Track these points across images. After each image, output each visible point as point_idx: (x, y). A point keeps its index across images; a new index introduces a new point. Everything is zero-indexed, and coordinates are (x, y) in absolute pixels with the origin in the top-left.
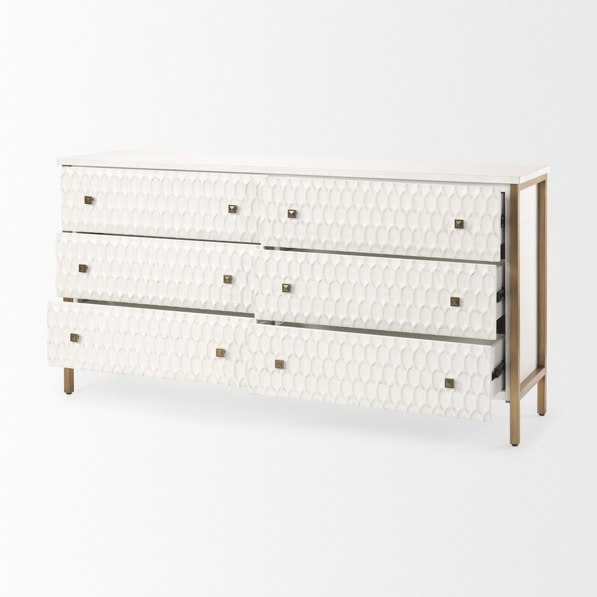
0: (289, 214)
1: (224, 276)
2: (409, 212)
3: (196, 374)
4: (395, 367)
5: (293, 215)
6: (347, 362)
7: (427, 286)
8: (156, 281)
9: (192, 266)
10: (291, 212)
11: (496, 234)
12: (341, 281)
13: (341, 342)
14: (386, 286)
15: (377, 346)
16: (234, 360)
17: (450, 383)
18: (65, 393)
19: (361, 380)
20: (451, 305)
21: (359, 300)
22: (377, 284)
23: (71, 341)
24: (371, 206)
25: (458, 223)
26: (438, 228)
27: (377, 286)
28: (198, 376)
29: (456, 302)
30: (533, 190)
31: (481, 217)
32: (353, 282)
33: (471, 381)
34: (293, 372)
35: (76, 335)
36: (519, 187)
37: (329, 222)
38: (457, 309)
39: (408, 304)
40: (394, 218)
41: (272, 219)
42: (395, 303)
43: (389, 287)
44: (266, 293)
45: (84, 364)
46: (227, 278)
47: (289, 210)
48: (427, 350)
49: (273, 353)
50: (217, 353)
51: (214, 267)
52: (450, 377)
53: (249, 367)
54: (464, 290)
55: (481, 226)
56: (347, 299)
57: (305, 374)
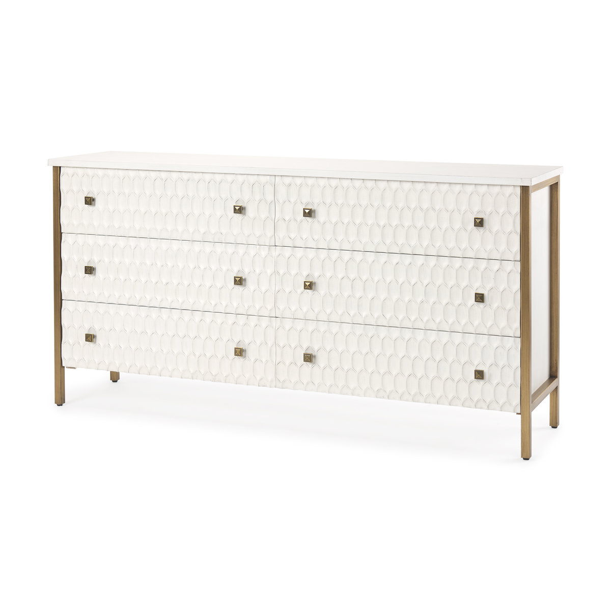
0: (305, 212)
1: (235, 277)
2: (428, 210)
3: (214, 374)
4: (425, 359)
5: (309, 213)
6: (376, 355)
7: (451, 283)
8: (164, 283)
9: (202, 267)
10: (307, 211)
11: (516, 232)
12: (364, 278)
13: (370, 335)
14: (410, 283)
15: (407, 338)
16: (253, 359)
17: (479, 375)
18: (56, 405)
19: (390, 373)
20: (476, 301)
21: (382, 297)
22: (401, 280)
23: (86, 341)
24: (388, 204)
25: (478, 221)
26: (457, 225)
27: (400, 283)
28: (216, 375)
29: (480, 298)
30: (545, 192)
31: (501, 214)
32: (376, 279)
33: (501, 373)
34: (322, 366)
35: (91, 335)
36: (530, 189)
37: (346, 221)
38: (481, 305)
39: (432, 301)
40: (413, 216)
41: (287, 218)
42: (419, 300)
43: (413, 284)
44: (288, 290)
45: (99, 364)
46: (238, 279)
47: (304, 209)
48: (457, 343)
49: (301, 347)
50: (236, 352)
51: (224, 268)
52: (480, 368)
53: (277, 362)
54: (488, 287)
55: (501, 224)
56: (370, 296)
57: (334, 367)
